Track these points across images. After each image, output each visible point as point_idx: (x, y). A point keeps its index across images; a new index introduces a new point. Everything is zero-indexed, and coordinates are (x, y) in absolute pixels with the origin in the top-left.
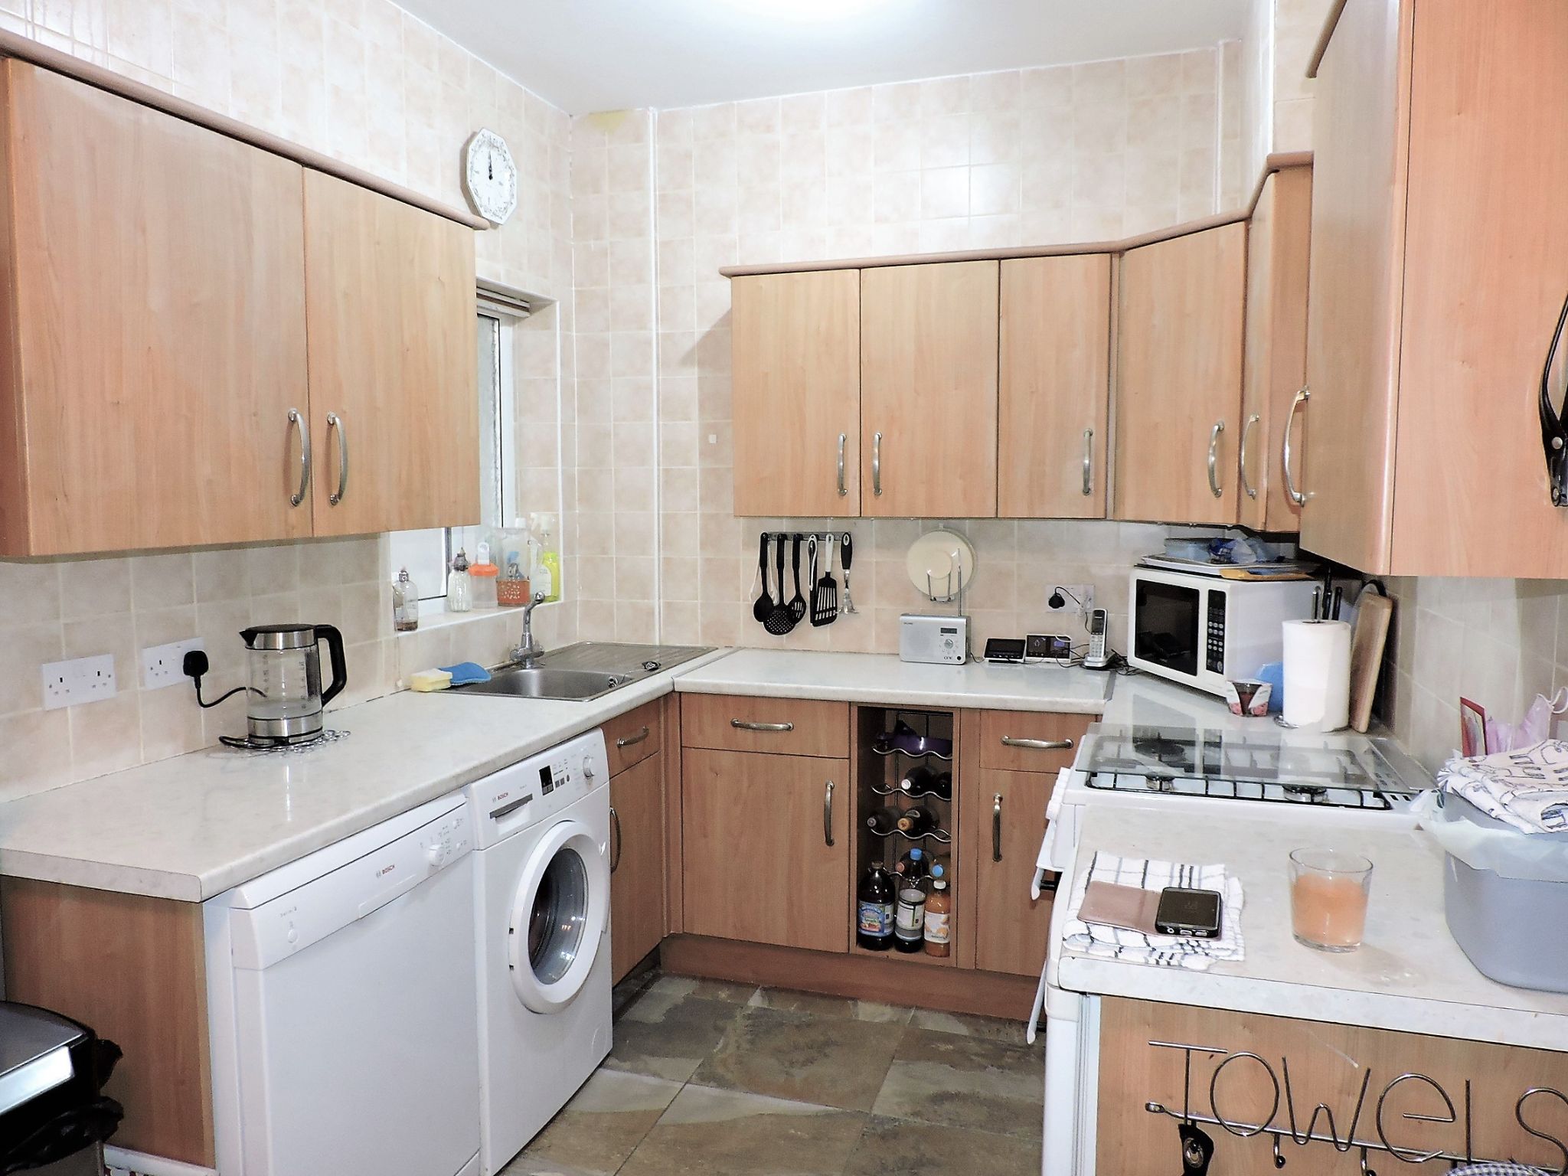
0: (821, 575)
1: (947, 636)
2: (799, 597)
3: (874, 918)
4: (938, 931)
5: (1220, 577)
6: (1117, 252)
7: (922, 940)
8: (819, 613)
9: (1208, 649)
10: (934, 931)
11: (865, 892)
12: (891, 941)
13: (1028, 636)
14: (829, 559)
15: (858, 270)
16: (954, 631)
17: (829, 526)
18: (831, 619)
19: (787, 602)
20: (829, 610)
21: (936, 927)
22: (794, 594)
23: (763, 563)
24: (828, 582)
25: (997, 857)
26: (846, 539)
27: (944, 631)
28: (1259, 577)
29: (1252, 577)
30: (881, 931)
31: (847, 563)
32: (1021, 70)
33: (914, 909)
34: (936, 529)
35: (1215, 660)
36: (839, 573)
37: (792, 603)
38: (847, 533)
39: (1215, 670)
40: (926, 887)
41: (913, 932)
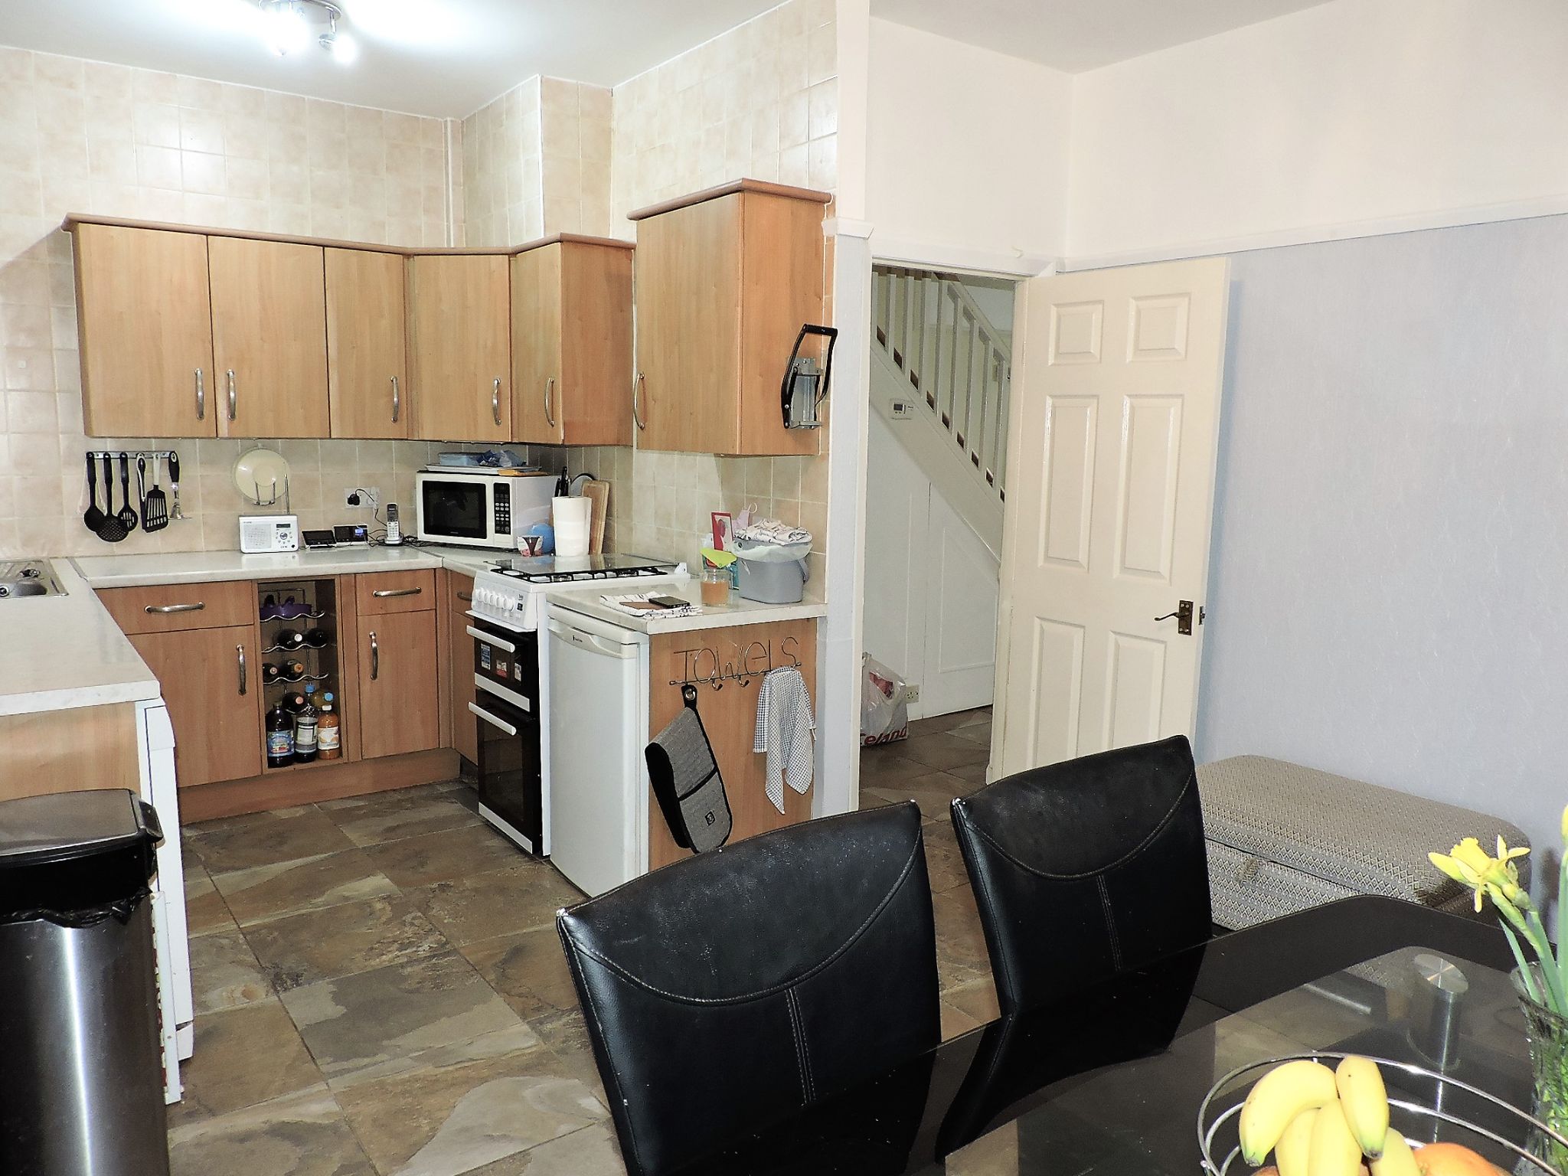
0: (149, 488)
1: (283, 530)
2: (127, 508)
3: (280, 743)
4: (332, 740)
5: (498, 475)
6: (407, 255)
7: (318, 750)
8: (149, 520)
9: (496, 520)
10: (329, 741)
11: (271, 724)
12: (295, 758)
13: (335, 527)
14: (158, 475)
15: (205, 237)
16: (288, 526)
17: (154, 444)
18: (164, 525)
19: (115, 513)
20: (160, 517)
21: (328, 737)
22: (122, 505)
23: (92, 480)
24: (157, 494)
25: (375, 677)
26: (174, 458)
27: (279, 526)
28: (524, 474)
29: (521, 474)
30: (289, 750)
31: (175, 477)
32: (306, 97)
33: (313, 729)
34: (256, 447)
35: (503, 527)
36: (167, 486)
37: (121, 514)
38: (174, 452)
39: (504, 532)
40: (317, 713)
41: (310, 746)
